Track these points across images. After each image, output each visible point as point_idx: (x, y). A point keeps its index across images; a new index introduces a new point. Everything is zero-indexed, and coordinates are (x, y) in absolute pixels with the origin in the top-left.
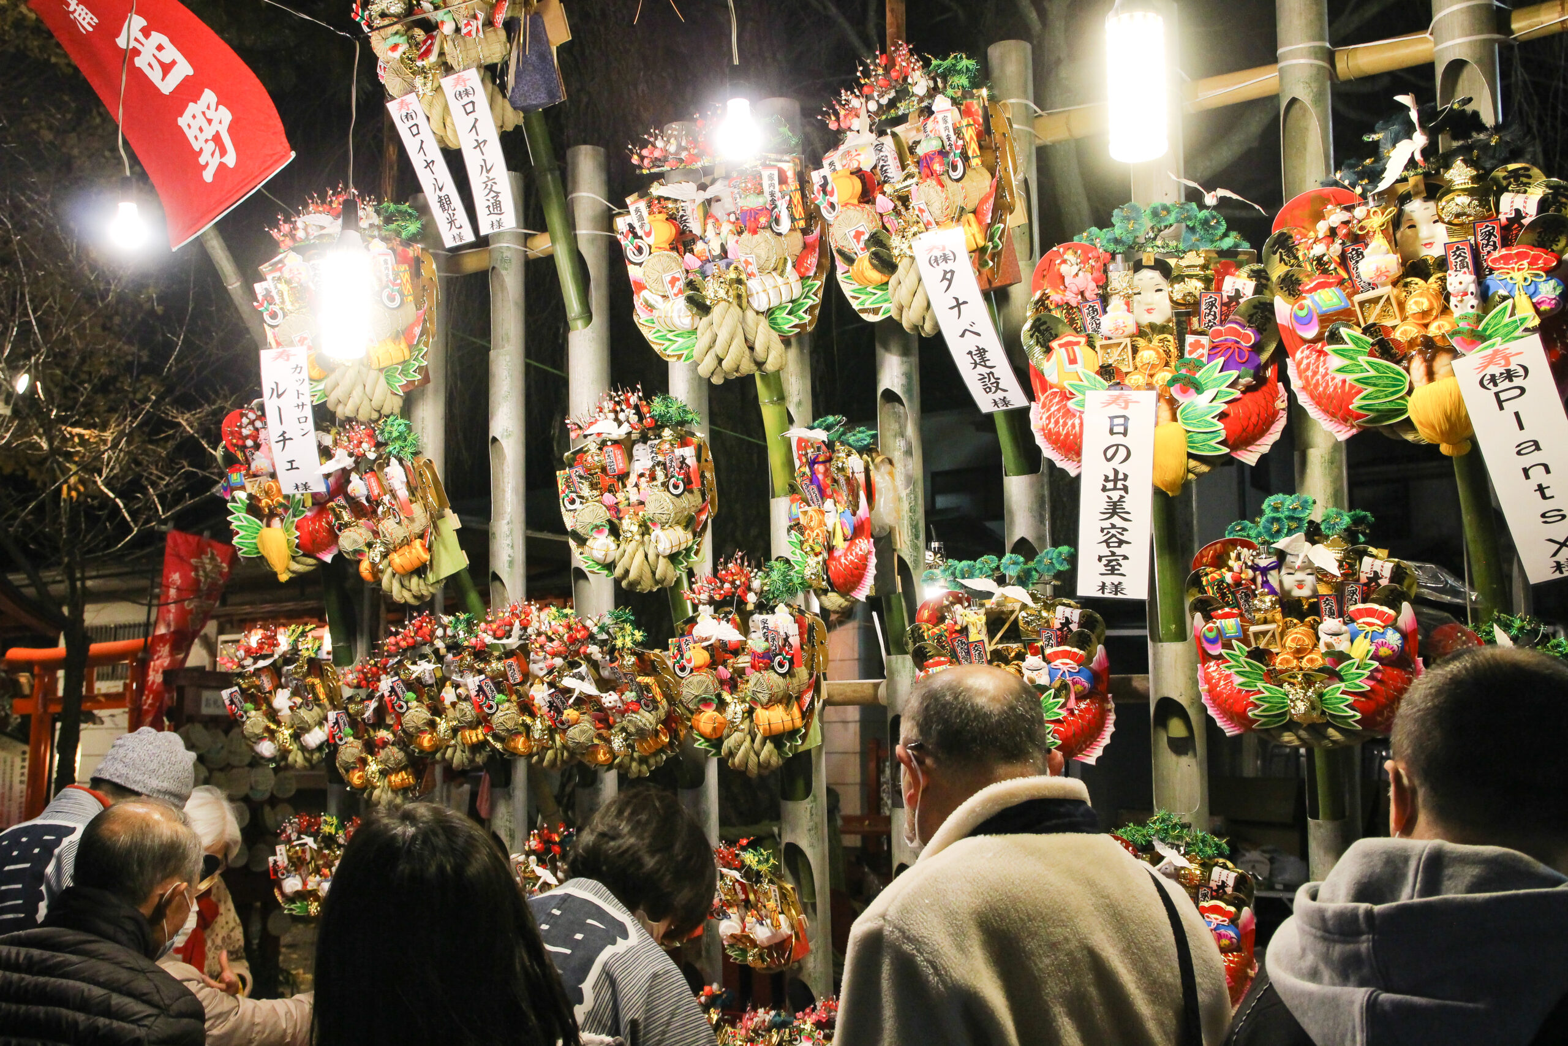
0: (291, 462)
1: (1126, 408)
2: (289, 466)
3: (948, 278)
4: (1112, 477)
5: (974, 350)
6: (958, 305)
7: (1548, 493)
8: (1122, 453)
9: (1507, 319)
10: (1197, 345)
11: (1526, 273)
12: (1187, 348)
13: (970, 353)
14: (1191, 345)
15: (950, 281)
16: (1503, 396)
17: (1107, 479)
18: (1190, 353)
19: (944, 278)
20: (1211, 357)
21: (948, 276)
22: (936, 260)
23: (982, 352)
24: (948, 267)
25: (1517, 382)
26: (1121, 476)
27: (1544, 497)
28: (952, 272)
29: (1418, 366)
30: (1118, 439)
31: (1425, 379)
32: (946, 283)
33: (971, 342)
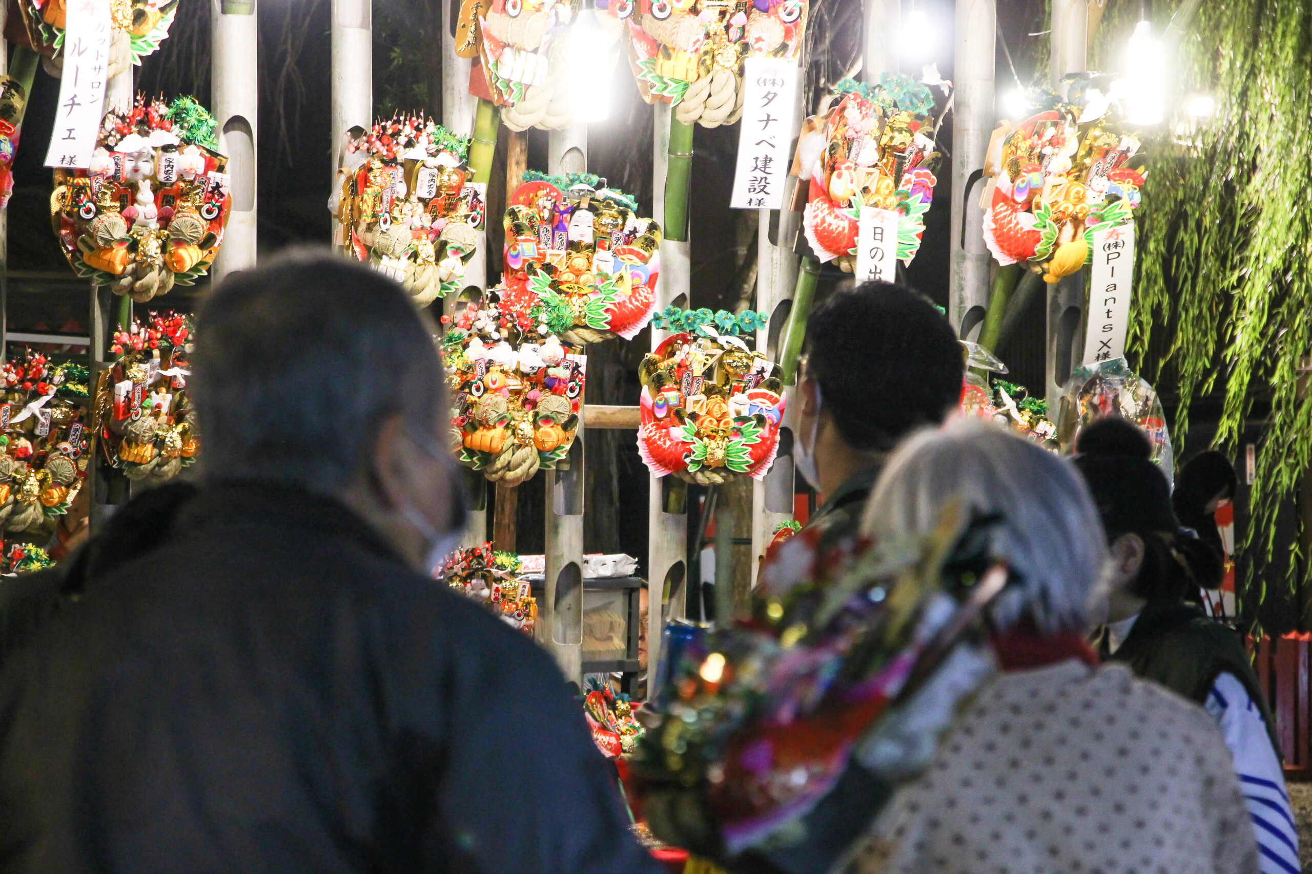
0: (70, 131)
1: (882, 222)
2: (66, 134)
3: (769, 98)
4: (873, 271)
5: (762, 158)
6: (768, 120)
7: (1110, 314)
8: (879, 255)
9: (1117, 211)
10: (908, 182)
11: (1130, 185)
12: (903, 182)
13: (757, 159)
14: (906, 181)
15: (770, 101)
16: (1110, 257)
17: (870, 272)
18: (903, 186)
19: (766, 97)
20: (914, 192)
21: (770, 97)
22: (765, 82)
23: (768, 160)
24: (773, 89)
25: (1119, 249)
26: (878, 271)
27: (1108, 317)
28: (775, 94)
29: (1069, 229)
30: (877, 244)
31: (1070, 239)
32: (766, 101)
33: (763, 151)
